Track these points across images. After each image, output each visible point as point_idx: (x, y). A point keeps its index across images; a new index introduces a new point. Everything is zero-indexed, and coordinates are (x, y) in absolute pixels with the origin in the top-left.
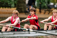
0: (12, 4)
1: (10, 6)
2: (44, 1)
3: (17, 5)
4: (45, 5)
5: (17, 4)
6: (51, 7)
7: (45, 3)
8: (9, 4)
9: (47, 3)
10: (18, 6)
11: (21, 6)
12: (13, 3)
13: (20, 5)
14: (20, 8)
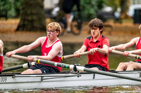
0: (10, 9)
1: (4, 13)
2: (89, 3)
3: (21, 12)
4: (92, 11)
5: (23, 9)
6: (106, 17)
7: (92, 6)
8: (3, 10)
9: (96, 8)
10: (26, 14)
11: (32, 14)
12: (13, 6)
13: (29, 12)
14: (30, 18)
